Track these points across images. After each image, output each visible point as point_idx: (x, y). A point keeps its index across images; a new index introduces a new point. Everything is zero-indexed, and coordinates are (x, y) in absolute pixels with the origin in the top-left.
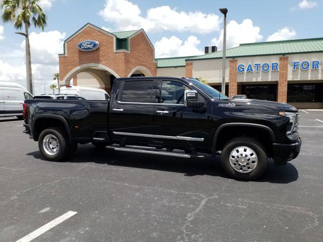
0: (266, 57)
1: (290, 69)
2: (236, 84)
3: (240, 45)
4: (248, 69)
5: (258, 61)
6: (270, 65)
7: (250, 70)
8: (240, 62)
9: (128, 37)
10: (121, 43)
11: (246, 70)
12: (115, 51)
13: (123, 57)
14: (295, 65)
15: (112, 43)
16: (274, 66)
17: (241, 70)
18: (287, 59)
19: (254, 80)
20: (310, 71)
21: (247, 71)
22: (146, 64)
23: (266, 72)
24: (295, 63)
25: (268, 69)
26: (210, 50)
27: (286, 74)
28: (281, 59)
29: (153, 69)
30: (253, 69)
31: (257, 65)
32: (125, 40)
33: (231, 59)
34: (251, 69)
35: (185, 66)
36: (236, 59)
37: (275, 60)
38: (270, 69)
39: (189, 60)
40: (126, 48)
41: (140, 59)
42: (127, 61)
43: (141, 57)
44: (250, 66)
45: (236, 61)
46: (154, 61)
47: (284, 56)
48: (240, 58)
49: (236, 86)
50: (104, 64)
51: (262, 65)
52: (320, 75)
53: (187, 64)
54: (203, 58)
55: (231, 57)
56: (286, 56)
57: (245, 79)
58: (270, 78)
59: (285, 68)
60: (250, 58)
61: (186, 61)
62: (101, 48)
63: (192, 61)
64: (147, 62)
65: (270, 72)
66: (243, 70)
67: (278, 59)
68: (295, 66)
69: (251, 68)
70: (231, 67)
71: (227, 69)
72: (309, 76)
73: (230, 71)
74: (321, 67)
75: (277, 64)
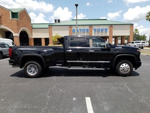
0: (84, 26)
1: (93, 31)
5: (81, 28)
6: (86, 30)
8: (74, 28)
9: (18, 12)
10: (14, 15)
12: (11, 18)
13: (16, 22)
14: (95, 30)
15: (9, 14)
16: (87, 30)
18: (92, 27)
20: (100, 33)
22: (27, 26)
23: (84, 32)
24: (95, 29)
26: (57, 21)
27: (92, 33)
28: (90, 27)
29: (30, 29)
30: (79, 31)
31: (81, 29)
32: (16, 13)
33: (70, 26)
35: (48, 28)
36: (72, 26)
37: (87, 28)
38: (86, 31)
39: (50, 25)
40: (17, 18)
41: (25, 24)
42: (18, 24)
43: (25, 22)
45: (72, 27)
46: (31, 25)
47: (91, 26)
48: (73, 26)
50: (5, 26)
51: (82, 29)
52: (104, 34)
53: (49, 28)
54: (57, 25)
55: (69, 25)
56: (92, 26)
59: (91, 31)
61: (49, 26)
62: (2, 17)
63: (51, 26)
64: (28, 25)
65: (86, 32)
66: (75, 32)
67: (89, 27)
70: (70, 30)
71: (68, 30)
72: (100, 34)
73: (69, 32)
74: (104, 31)
75: (88, 29)
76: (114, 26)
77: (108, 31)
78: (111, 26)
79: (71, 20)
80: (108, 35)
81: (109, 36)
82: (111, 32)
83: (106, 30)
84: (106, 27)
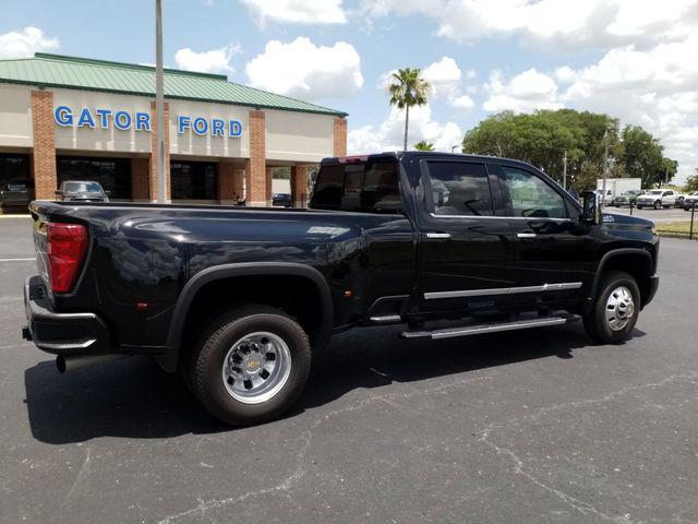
1: (173, 129)
2: (54, 154)
3: (37, 54)
4: (82, 120)
5: (103, 103)
6: (133, 116)
7: (86, 122)
8: (60, 100)
11: (76, 121)
14: (183, 123)
16: (142, 120)
17: (64, 119)
18: (166, 107)
19: (98, 147)
20: (209, 137)
21: (80, 124)
23: (122, 130)
24: (182, 118)
25: (129, 124)
27: (167, 139)
28: (153, 106)
30: (94, 120)
31: (104, 112)
33: (36, 89)
34: (90, 120)
36: (49, 90)
37: (143, 107)
38: (133, 125)
44: (85, 112)
45: (50, 95)
48: (59, 90)
49: (54, 158)
51: (114, 114)
52: (226, 148)
55: (35, 84)
56: (164, 101)
57: (74, 142)
58: (133, 145)
60: (84, 93)
65: (133, 132)
66: (71, 121)
67: (149, 105)
68: (182, 125)
69: (89, 117)
70: (35, 109)
71: (26, 112)
72: (209, 147)
73: (35, 119)
74: (226, 134)
75: (148, 117)
76: (268, 114)
77: (245, 135)
78: (258, 110)
79: (33, 56)
80: (245, 152)
81: (248, 159)
82: (257, 142)
83: (236, 128)
84: (233, 115)
